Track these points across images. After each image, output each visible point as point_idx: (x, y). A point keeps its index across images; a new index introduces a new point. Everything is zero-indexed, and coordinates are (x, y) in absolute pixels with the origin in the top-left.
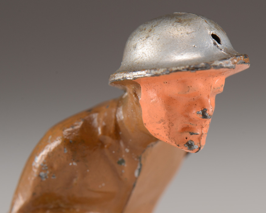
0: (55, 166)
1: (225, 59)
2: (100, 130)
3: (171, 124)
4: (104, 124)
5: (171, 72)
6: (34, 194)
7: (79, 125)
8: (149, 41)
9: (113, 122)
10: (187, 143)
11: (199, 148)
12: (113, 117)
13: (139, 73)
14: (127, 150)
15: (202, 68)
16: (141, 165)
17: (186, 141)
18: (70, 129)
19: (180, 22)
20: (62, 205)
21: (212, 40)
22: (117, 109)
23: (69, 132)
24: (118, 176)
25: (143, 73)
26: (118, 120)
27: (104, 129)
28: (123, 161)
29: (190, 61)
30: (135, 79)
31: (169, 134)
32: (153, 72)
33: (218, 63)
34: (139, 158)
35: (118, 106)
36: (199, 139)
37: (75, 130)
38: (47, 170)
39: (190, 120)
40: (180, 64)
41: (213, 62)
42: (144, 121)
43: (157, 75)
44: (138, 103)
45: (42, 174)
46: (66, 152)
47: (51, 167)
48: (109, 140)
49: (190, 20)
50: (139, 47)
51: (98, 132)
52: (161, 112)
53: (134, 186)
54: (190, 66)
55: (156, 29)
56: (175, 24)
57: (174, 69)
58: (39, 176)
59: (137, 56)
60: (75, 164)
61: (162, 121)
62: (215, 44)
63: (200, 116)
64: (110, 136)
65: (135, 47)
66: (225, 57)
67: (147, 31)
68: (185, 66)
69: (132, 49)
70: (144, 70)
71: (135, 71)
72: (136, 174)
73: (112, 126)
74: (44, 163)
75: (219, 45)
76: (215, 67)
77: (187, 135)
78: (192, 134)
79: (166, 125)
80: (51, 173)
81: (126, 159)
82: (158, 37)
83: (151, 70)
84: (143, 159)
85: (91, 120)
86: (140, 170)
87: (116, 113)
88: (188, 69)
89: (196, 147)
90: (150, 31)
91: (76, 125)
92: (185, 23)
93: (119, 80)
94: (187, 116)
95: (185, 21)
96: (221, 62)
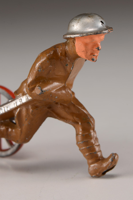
0: (44, 67)
1: (106, 30)
2: (59, 54)
3: (87, 52)
4: (61, 52)
5: (88, 35)
6: (36, 77)
7: (52, 53)
8: (79, 24)
9: (64, 51)
10: (92, 59)
11: (96, 60)
12: (64, 49)
13: (76, 35)
14: (69, 61)
15: (99, 34)
16: (73, 66)
17: (92, 58)
18: (49, 54)
19: (89, 17)
20: (45, 80)
21: (101, 23)
22: (65, 47)
23: (49, 55)
24: (65, 70)
25: (78, 35)
26: (66, 51)
27: (61, 54)
28: (67, 65)
29: (94, 31)
30: (75, 37)
31: (86, 56)
32: (81, 35)
33: (104, 32)
34: (73, 63)
35: (66, 46)
36: (96, 57)
37: (51, 54)
38: (41, 69)
39: (93, 51)
40: (91, 32)
41: (102, 31)
42: (77, 51)
43: (83, 36)
44: (74, 45)
45: (39, 70)
46: (48, 62)
47: (42, 67)
48: (63, 58)
49: (93, 16)
50: (75, 26)
51: (59, 55)
52: (83, 48)
53: (71, 73)
54: (95, 33)
55: (81, 19)
56: (88, 18)
57: (89, 34)
58: (38, 71)
59: (74, 29)
60: (51, 66)
61: (83, 51)
62: (102, 24)
63: (97, 50)
64: (63, 56)
65: (73, 26)
66: (106, 29)
67: (78, 20)
68: (93, 33)
69: (72, 26)
70: (78, 34)
71: (74, 35)
72: (71, 69)
73: (64, 52)
74: (40, 66)
75: (103, 25)
76: (103, 33)
77: (92, 56)
78: (94, 56)
79: (85, 53)
80: (42, 69)
81: (68, 64)
82: (82, 22)
83: (81, 34)
84: (74, 64)
85: (56, 51)
86: (73, 67)
87: (65, 48)
88: (94, 34)
89: (95, 60)
90: (79, 20)
91: (51, 53)
92: (91, 17)
93: (68, 37)
94: (93, 50)
95: (91, 16)
96: (105, 31)
